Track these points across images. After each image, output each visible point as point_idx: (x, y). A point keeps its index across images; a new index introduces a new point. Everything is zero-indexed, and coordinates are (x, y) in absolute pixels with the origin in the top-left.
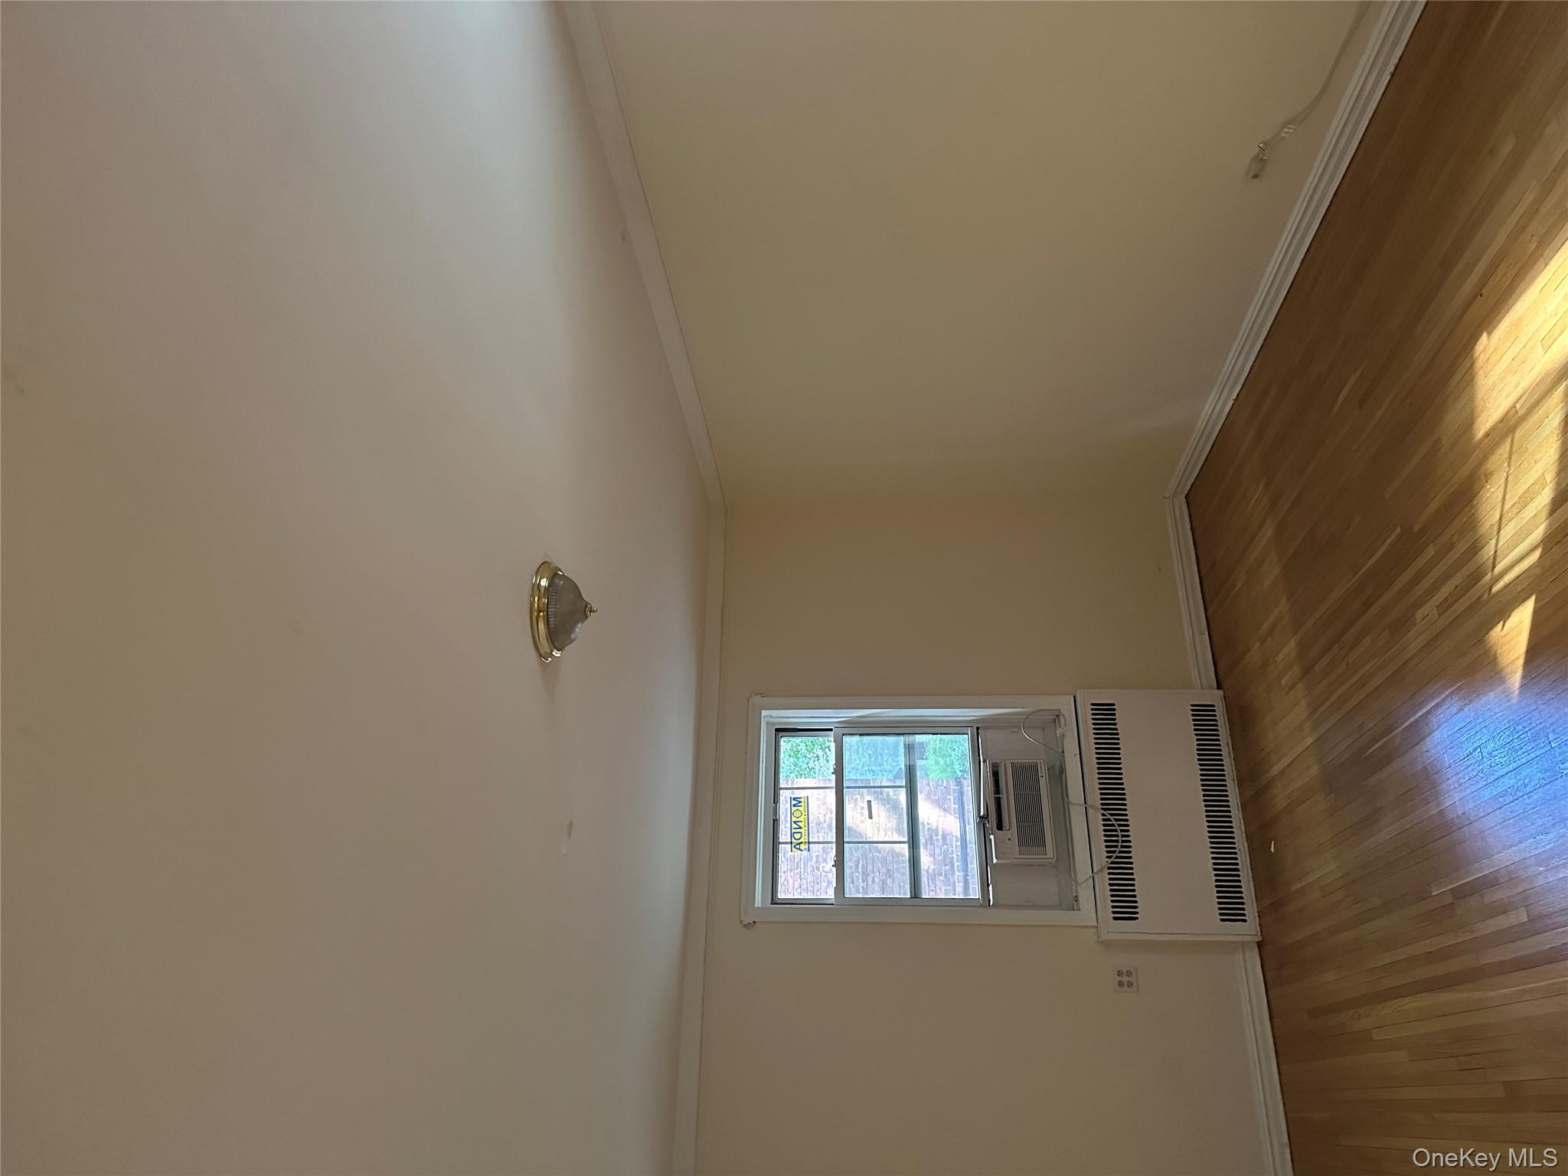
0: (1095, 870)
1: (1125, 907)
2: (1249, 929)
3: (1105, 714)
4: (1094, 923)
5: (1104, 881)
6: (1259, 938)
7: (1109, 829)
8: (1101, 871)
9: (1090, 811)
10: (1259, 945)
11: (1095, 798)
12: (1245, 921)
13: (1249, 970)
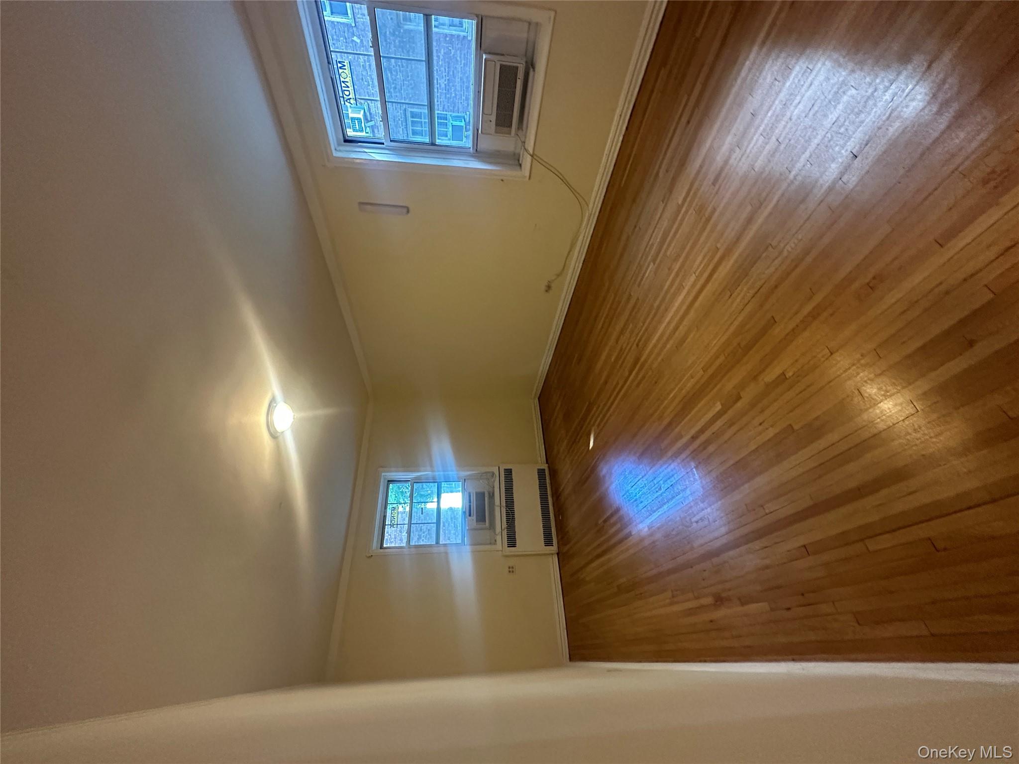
0: (503, 528)
1: (512, 542)
2: (554, 549)
3: (508, 472)
4: (501, 549)
5: (505, 533)
6: (557, 552)
7: (508, 514)
8: (504, 529)
9: (502, 508)
10: (558, 554)
11: (504, 504)
12: (553, 545)
13: (553, 564)
